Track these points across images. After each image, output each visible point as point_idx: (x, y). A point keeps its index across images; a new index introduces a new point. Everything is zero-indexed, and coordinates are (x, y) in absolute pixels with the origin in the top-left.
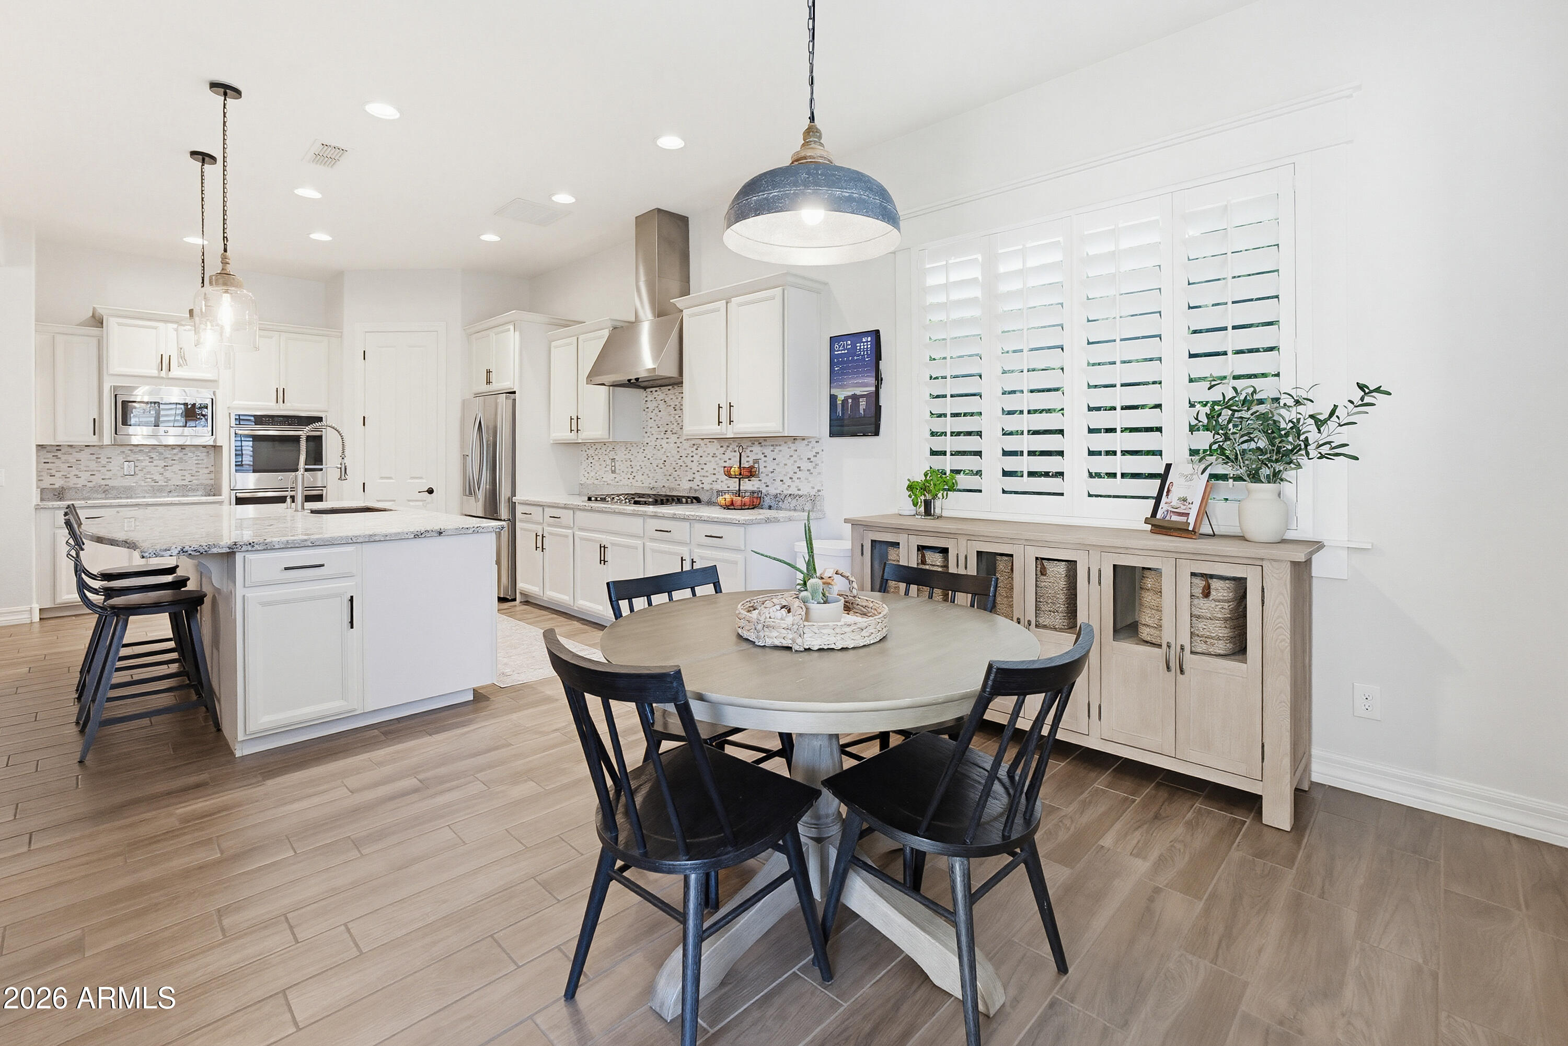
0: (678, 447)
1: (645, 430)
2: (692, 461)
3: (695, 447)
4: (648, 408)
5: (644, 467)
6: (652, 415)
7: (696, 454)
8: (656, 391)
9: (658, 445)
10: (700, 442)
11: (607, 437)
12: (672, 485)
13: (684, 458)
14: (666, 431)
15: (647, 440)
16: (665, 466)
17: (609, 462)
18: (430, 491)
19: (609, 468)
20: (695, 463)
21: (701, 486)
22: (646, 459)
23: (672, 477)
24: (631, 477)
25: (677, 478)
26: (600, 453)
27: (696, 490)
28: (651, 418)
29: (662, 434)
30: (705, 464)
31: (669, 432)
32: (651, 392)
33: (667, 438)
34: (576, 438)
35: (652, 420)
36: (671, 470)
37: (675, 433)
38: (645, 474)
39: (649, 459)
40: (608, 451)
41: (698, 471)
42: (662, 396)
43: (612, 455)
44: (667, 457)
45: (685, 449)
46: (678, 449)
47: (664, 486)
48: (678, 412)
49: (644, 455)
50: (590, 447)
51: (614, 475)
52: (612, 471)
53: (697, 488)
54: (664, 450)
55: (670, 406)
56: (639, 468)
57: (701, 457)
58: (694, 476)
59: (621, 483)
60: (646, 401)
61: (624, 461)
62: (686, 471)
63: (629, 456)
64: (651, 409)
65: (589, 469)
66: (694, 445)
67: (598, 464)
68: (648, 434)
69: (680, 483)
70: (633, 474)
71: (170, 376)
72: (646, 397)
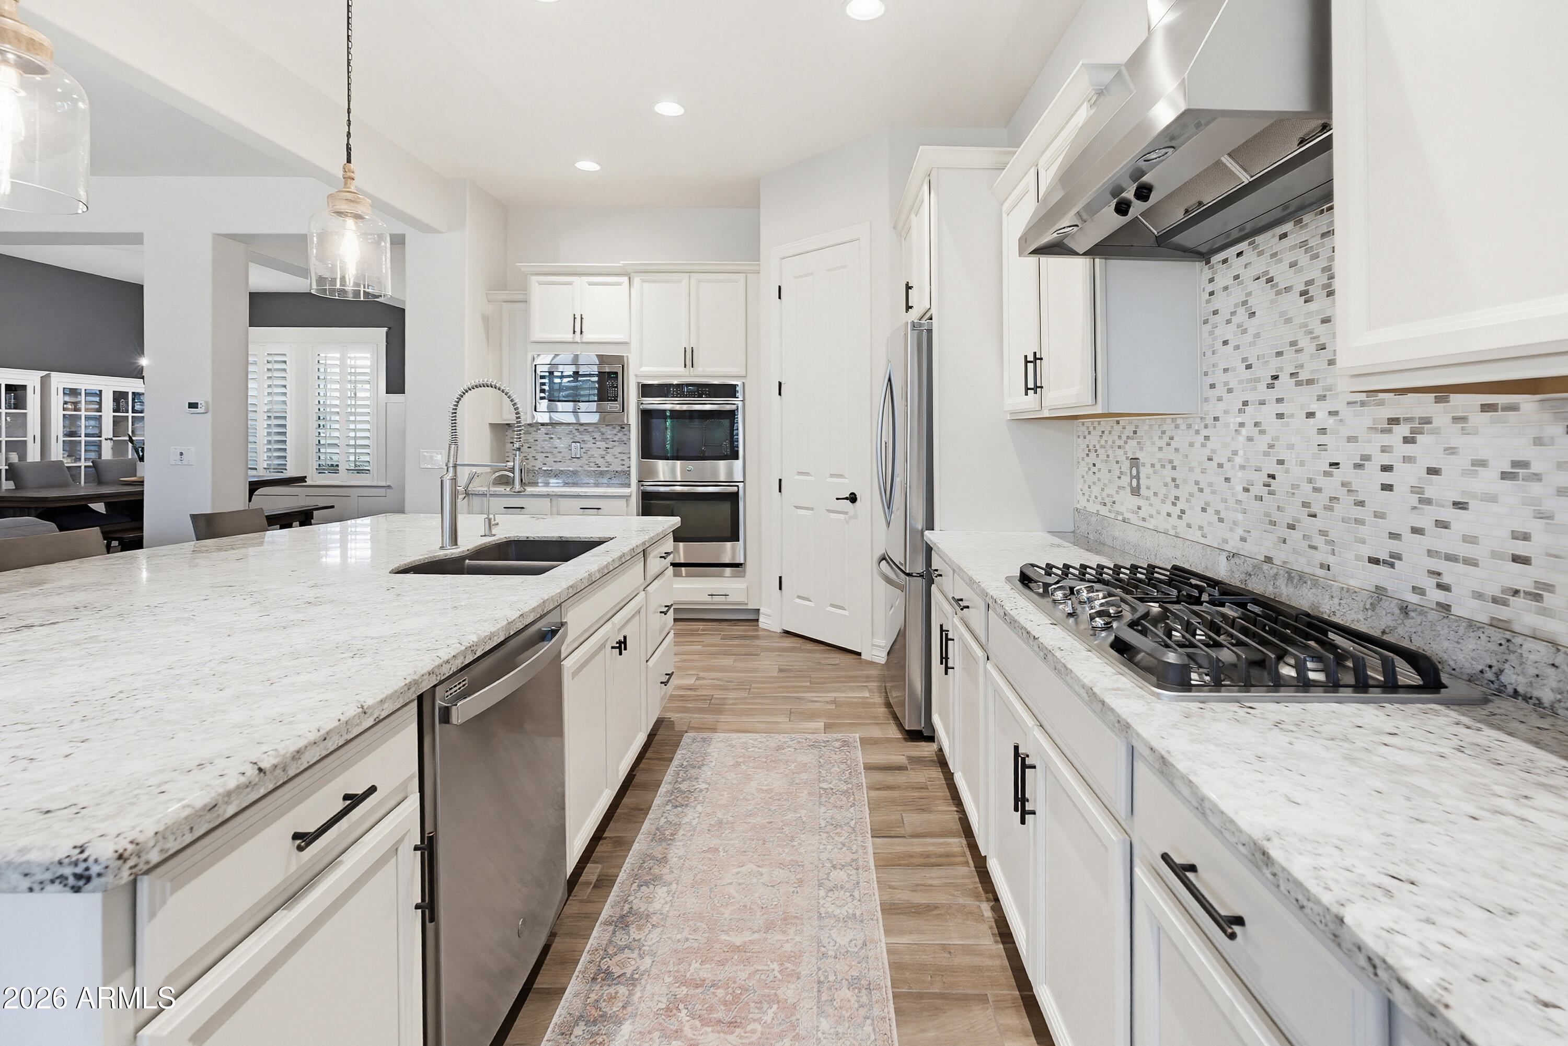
0: (1322, 431)
1: (1209, 380)
2: (1387, 487)
3: (1403, 430)
4: (1215, 313)
5: (1207, 490)
6: (1229, 332)
7: (1407, 459)
8: (1239, 254)
9: (1250, 424)
10: (1424, 405)
11: (1089, 399)
12: (1300, 564)
13: (1346, 472)
14: (1275, 377)
15: (1217, 409)
16: (1271, 493)
17: (1126, 465)
18: (853, 498)
19: (1126, 479)
20: (1402, 496)
21: (1438, 596)
22: (1214, 464)
23: (1296, 535)
24: (1176, 511)
25: (1319, 541)
26: (1110, 443)
27: (1405, 610)
28: (1225, 343)
29: (1262, 387)
30: (1460, 505)
31: (1284, 378)
32: (1225, 261)
33: (1279, 400)
34: (1038, 408)
35: (1230, 347)
36: (1294, 511)
37: (1310, 382)
38: (1210, 511)
39: (1220, 466)
40: (1124, 438)
41: (1416, 531)
42: (1260, 265)
43: (1132, 448)
44: (1281, 462)
45: (1352, 439)
46: (1323, 439)
47: (1268, 560)
48: (1319, 304)
49: (1207, 452)
50: (1091, 429)
51: (1136, 501)
52: (1132, 488)
53: (1414, 599)
54: (1267, 439)
55: (1288, 289)
56: (1195, 489)
57: (1433, 471)
58: (1395, 546)
59: (1151, 524)
60: (1212, 294)
61: (1158, 466)
62: (1359, 522)
63: (1168, 453)
64: (1224, 315)
65: (1090, 478)
66: (1394, 421)
67: (1105, 471)
68: (1220, 390)
69: (1331, 560)
70: (1181, 505)
71: (584, 340)
72: (1211, 280)
